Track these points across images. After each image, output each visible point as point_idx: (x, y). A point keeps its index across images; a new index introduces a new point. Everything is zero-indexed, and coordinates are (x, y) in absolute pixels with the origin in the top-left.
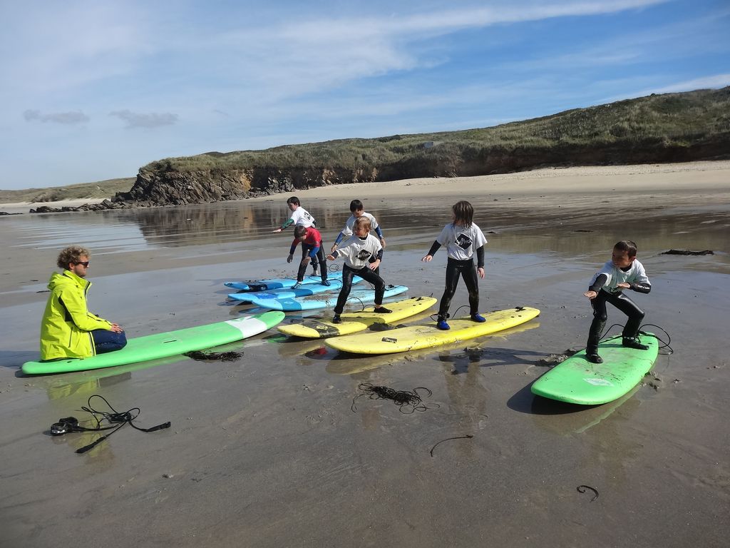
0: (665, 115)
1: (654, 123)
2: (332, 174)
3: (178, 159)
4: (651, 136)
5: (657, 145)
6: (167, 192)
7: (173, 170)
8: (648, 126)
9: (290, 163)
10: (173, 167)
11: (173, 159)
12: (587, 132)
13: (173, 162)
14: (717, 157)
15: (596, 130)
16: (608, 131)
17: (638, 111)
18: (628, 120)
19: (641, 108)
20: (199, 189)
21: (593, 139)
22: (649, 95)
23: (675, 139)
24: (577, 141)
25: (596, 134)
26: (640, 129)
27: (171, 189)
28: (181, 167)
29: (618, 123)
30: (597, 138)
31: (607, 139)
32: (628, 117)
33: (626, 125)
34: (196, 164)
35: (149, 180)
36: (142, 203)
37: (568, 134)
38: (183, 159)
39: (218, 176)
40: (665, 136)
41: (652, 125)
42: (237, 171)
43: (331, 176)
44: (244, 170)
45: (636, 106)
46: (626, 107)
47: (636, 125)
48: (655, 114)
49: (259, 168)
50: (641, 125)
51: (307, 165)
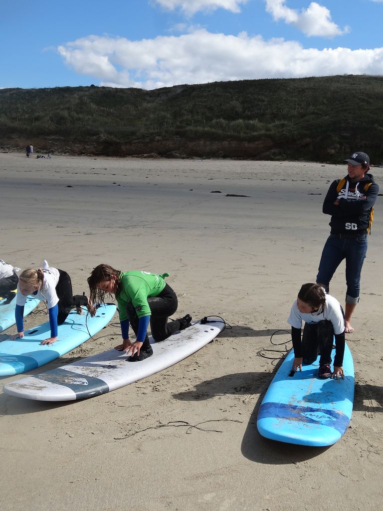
0: (102, 108)
1: (93, 115)
4: (89, 127)
5: (95, 137)
8: (87, 118)
12: (27, 116)
14: (145, 155)
15: (37, 114)
16: (48, 118)
17: (77, 101)
18: (68, 109)
19: (80, 98)
21: (33, 125)
22: (89, 85)
23: (110, 133)
24: (16, 124)
25: (37, 119)
26: (79, 119)
29: (58, 111)
30: (37, 123)
31: (47, 126)
32: (67, 105)
33: (65, 113)
37: (6, 115)
40: (102, 129)
41: (90, 117)
45: (75, 95)
46: (66, 95)
47: (76, 115)
48: (93, 106)
50: (81, 116)
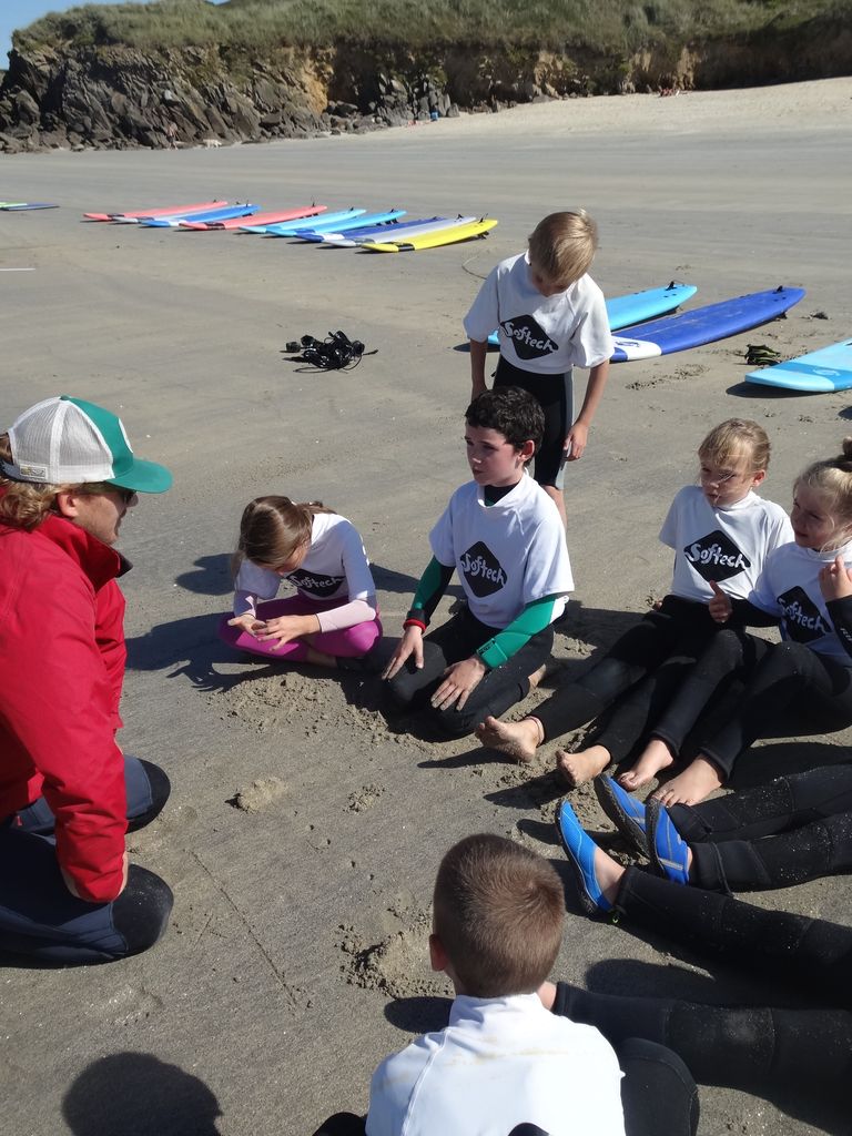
2: (560, 65)
3: (122, 10)
6: (109, 108)
7: (113, 41)
9: (438, 31)
10: (114, 31)
11: (107, 9)
13: (108, 19)
20: (195, 101)
27: (117, 99)
28: (138, 34)
34: (178, 24)
35: (45, 68)
39: (242, 63)
42: (291, 51)
43: (557, 72)
44: (308, 50)
49: (353, 44)
51: (490, 36)
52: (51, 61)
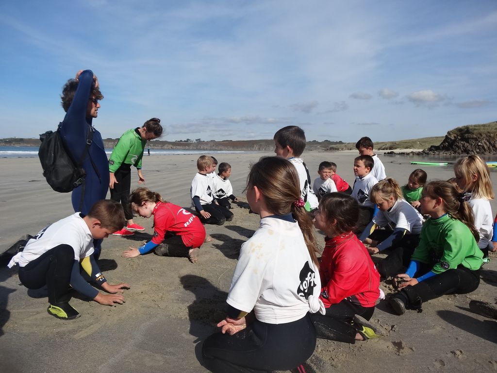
3: (475, 126)
6: (463, 146)
7: (470, 133)
10: (470, 131)
11: (471, 126)
13: (471, 128)
20: (486, 144)
27: (466, 144)
28: (476, 131)
34: (487, 129)
35: (453, 138)
36: (446, 152)
38: (479, 126)
52: (455, 137)
